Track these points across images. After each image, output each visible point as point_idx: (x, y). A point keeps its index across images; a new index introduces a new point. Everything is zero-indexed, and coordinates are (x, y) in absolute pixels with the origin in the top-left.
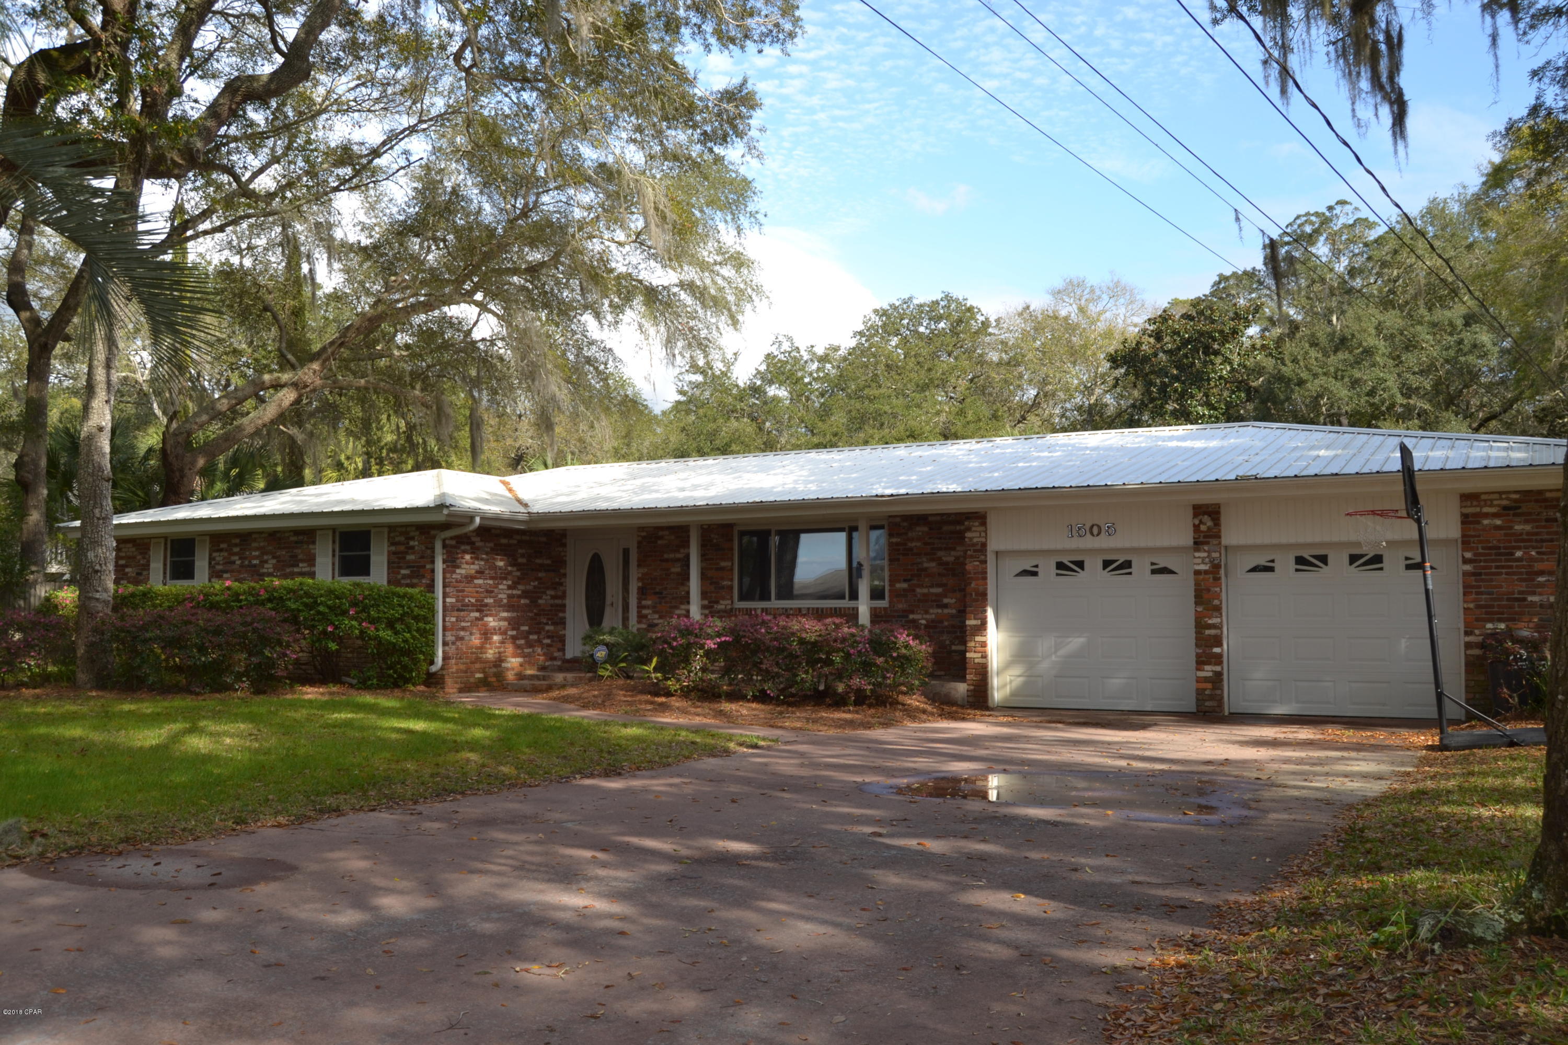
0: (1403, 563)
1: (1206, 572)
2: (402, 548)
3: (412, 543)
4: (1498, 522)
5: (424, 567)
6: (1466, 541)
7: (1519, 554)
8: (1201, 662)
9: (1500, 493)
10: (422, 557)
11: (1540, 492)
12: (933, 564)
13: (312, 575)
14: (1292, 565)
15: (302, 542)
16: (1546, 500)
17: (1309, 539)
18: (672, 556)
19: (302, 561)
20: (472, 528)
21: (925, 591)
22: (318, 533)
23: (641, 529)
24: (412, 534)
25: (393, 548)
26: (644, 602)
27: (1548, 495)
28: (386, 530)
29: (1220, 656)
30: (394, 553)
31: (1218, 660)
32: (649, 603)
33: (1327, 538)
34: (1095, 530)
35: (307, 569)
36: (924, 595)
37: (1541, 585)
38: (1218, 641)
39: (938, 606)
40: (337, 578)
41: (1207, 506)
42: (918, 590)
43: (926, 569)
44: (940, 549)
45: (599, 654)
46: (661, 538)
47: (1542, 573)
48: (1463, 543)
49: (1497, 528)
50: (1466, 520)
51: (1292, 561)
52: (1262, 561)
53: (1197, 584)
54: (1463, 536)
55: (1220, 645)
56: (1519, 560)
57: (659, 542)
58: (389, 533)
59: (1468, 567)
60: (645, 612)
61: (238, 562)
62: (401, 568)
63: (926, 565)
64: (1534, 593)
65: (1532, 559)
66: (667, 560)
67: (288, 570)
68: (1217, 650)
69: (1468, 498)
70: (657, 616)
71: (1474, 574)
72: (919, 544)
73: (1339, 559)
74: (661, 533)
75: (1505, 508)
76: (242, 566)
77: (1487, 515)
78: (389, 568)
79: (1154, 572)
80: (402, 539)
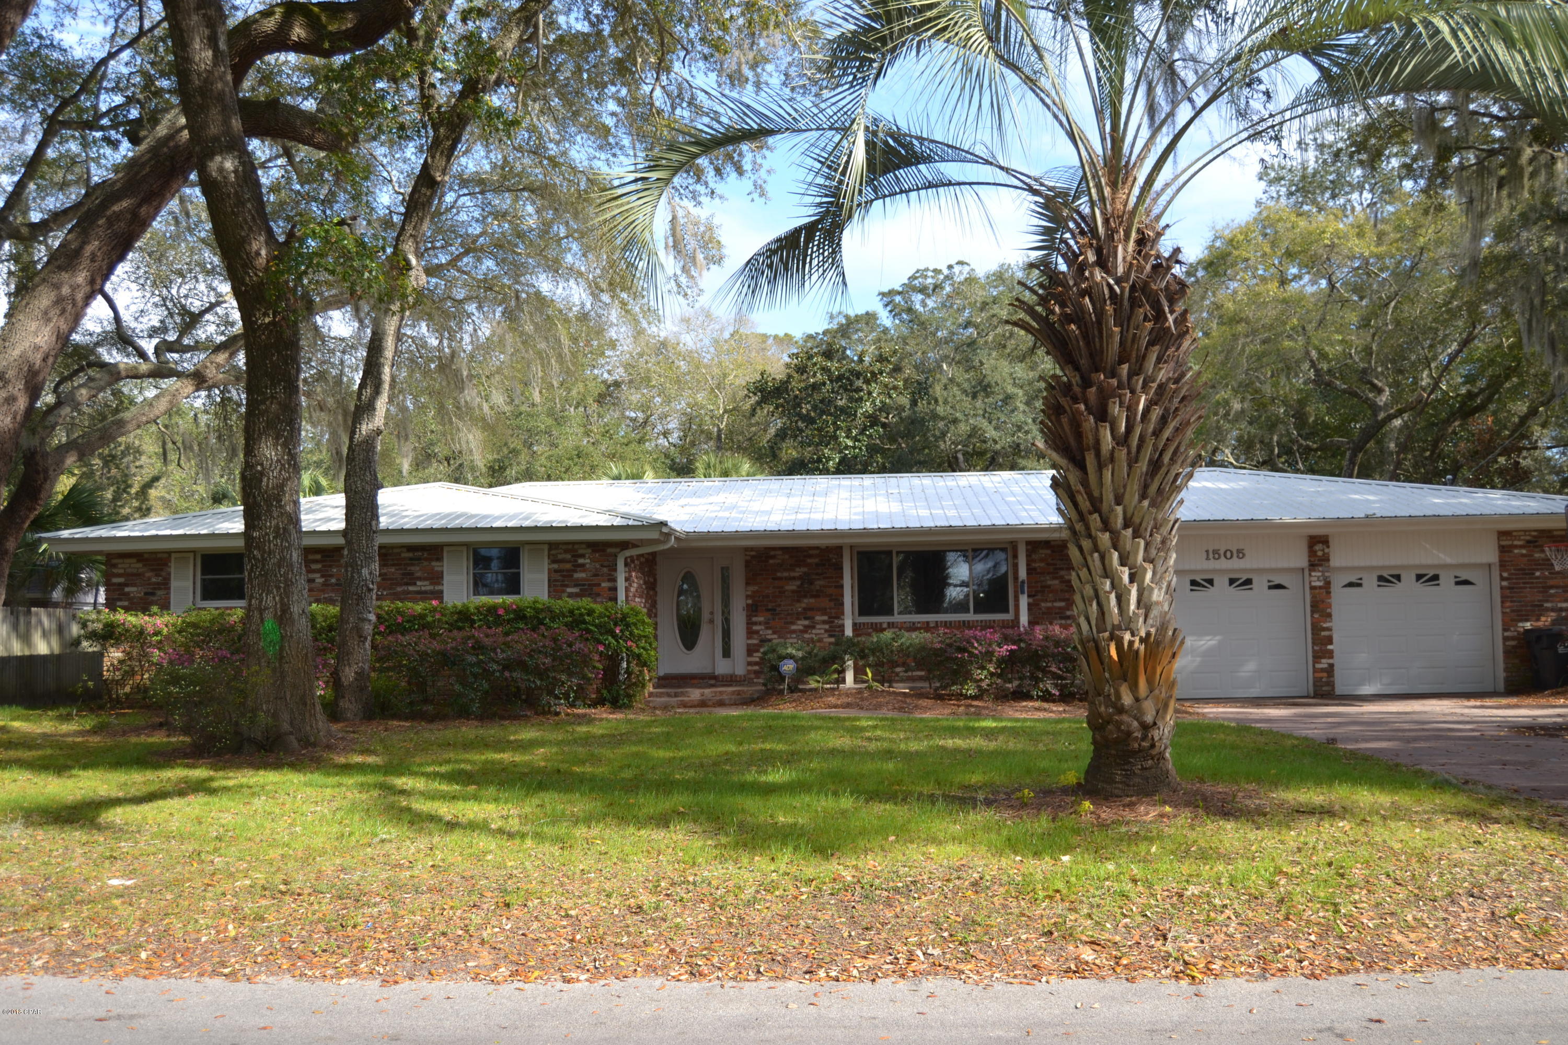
0: (1453, 580)
1: (1320, 587)
2: (568, 566)
3: (581, 561)
4: (1524, 551)
5: (599, 585)
6: (1503, 565)
7: (1538, 574)
8: (1317, 657)
9: (1525, 531)
10: (596, 575)
11: (1550, 531)
12: (1056, 582)
13: (439, 595)
14: (1375, 582)
15: (419, 559)
16: (1553, 537)
17: (1387, 563)
18: (786, 574)
19: (420, 579)
20: (667, 547)
21: (1049, 604)
22: (446, 549)
23: (747, 549)
24: (581, 552)
25: (556, 566)
26: (754, 619)
27: (1555, 533)
28: (546, 547)
29: (1331, 652)
30: (556, 571)
31: (1330, 654)
32: (761, 619)
33: (1399, 563)
34: (1229, 555)
35: (430, 588)
36: (1048, 608)
37: (1552, 595)
38: (1330, 640)
39: (1061, 618)
40: (472, 598)
41: (1320, 536)
42: (1043, 604)
43: (1049, 586)
44: (1062, 569)
45: (785, 668)
46: (773, 557)
47: (1552, 587)
48: (1501, 566)
49: (1523, 555)
50: (1503, 550)
51: (1375, 579)
52: (1353, 579)
53: (1313, 597)
54: (1500, 561)
55: (1331, 643)
56: (1538, 578)
57: (771, 561)
58: (550, 550)
59: (1505, 583)
60: (755, 628)
61: (321, 580)
62: (567, 586)
63: (1049, 583)
64: (1547, 601)
65: (1546, 578)
66: (780, 579)
67: (399, 589)
68: (1330, 647)
69: (1502, 534)
70: (770, 632)
71: (1509, 588)
72: (1042, 565)
73: (1408, 578)
74: (772, 553)
75: (1528, 542)
76: (325, 584)
77: (1516, 547)
78: (549, 586)
79: (1270, 588)
80: (568, 556)
